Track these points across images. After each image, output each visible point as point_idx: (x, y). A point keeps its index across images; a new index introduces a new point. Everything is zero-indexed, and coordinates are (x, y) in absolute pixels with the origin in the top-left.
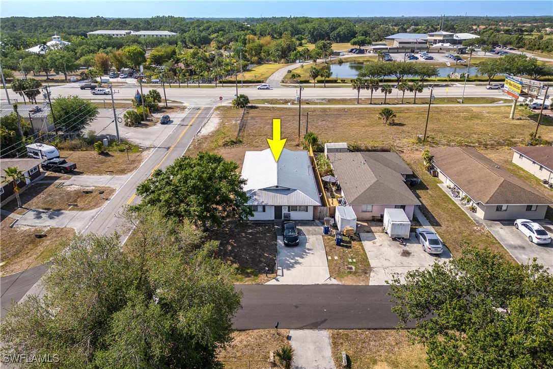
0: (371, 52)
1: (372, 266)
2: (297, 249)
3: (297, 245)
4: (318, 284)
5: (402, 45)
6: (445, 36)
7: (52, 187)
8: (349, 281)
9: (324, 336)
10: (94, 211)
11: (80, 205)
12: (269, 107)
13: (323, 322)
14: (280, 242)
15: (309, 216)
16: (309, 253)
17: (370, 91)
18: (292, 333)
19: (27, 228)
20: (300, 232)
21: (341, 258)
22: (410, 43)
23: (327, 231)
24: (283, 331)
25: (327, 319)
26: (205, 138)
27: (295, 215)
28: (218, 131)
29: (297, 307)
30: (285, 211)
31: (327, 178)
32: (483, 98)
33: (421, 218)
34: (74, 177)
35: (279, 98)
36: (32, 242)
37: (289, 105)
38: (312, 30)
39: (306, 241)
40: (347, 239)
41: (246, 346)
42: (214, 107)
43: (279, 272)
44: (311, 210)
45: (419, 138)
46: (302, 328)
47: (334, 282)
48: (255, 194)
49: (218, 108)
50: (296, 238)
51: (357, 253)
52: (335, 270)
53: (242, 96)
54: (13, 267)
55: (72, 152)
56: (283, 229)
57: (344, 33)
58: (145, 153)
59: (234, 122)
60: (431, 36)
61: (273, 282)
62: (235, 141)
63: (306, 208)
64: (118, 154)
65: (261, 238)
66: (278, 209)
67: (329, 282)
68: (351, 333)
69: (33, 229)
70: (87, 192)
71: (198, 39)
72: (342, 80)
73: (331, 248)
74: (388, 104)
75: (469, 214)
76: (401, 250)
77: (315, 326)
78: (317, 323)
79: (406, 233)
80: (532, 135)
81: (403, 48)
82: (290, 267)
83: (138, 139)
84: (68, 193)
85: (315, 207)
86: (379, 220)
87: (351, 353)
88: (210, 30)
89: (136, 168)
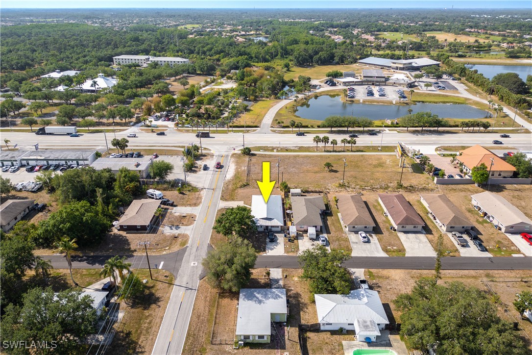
2: (274, 243)
3: (274, 241)
4: (279, 255)
6: (404, 64)
7: (168, 214)
8: (291, 254)
9: (280, 270)
10: (192, 226)
11: (185, 223)
12: (262, 155)
13: (280, 266)
14: (268, 240)
15: (279, 229)
16: (278, 244)
18: (270, 269)
19: (169, 234)
20: (275, 236)
21: (289, 246)
22: (372, 77)
23: (285, 236)
24: (268, 269)
26: (229, 181)
27: (273, 229)
28: (235, 175)
29: (272, 262)
30: (269, 228)
31: (288, 211)
33: (324, 230)
34: (175, 208)
35: (269, 146)
36: (174, 239)
37: (275, 153)
38: (297, 56)
39: (277, 239)
40: (293, 239)
42: (230, 155)
43: (267, 251)
44: (280, 228)
45: (340, 184)
46: (274, 268)
47: (285, 254)
48: (258, 220)
49: (233, 155)
50: (274, 239)
51: (295, 245)
52: (286, 251)
53: (247, 148)
54: (173, 249)
55: (165, 192)
56: (269, 235)
57: (324, 57)
58: (202, 192)
59: (243, 168)
60: (394, 63)
61: (265, 255)
62: (245, 184)
63: (278, 227)
64: (188, 193)
65: (261, 239)
66: (267, 227)
67: (284, 255)
68: (288, 269)
69: (172, 234)
70: (184, 217)
71: (205, 68)
73: (286, 242)
75: (344, 228)
76: (312, 244)
78: (278, 266)
79: (315, 237)
80: (398, 183)
82: (272, 249)
83: (194, 182)
84: (176, 217)
85: (281, 226)
86: (306, 231)
87: (287, 274)
88: (213, 51)
89: (200, 202)
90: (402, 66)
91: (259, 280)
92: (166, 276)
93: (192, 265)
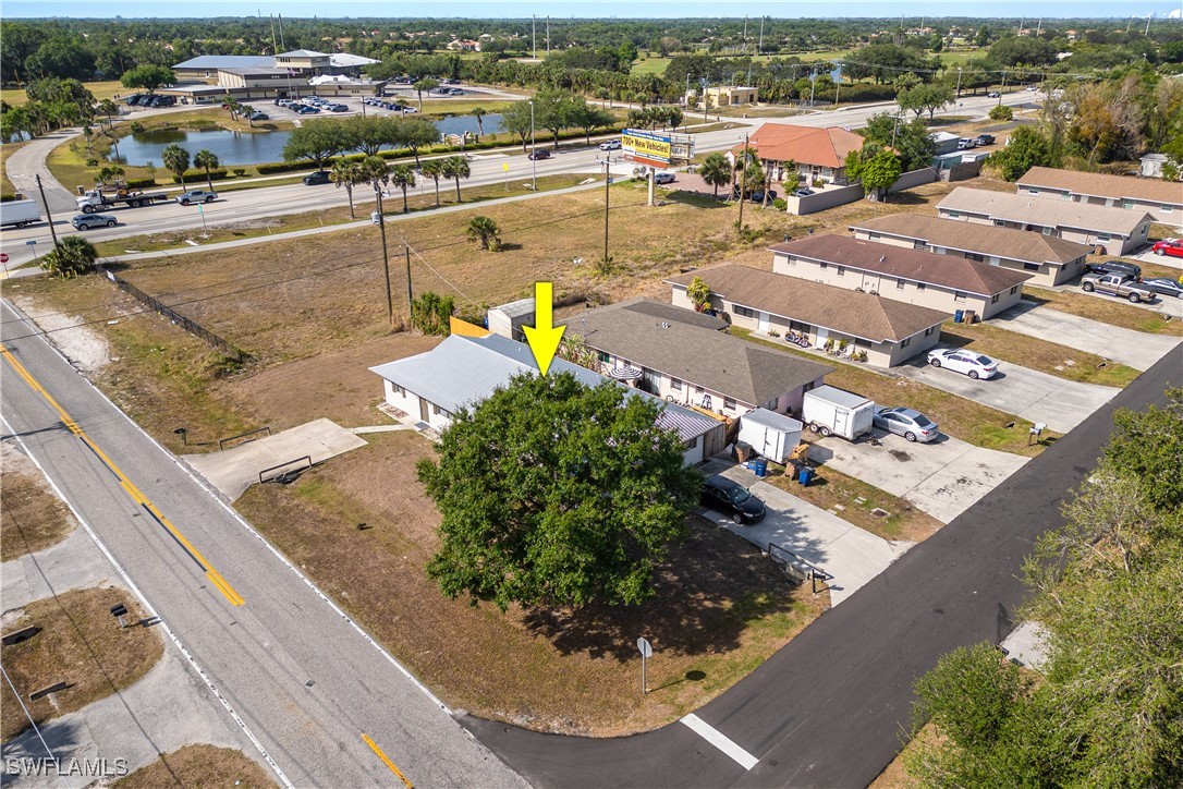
0: (189, 100)
1: (897, 495)
5: (252, 83)
6: (313, 60)
8: (916, 533)
13: (1003, 610)
17: (343, 188)
21: (844, 504)
22: (268, 77)
25: (1001, 605)
32: (558, 177)
47: (902, 544)
51: (848, 486)
52: (872, 527)
60: (282, 60)
62: (232, 357)
63: (694, 441)
67: (901, 550)
72: (235, 172)
73: (807, 494)
74: (414, 210)
76: (887, 454)
78: (999, 617)
81: (257, 89)
90: (308, 65)
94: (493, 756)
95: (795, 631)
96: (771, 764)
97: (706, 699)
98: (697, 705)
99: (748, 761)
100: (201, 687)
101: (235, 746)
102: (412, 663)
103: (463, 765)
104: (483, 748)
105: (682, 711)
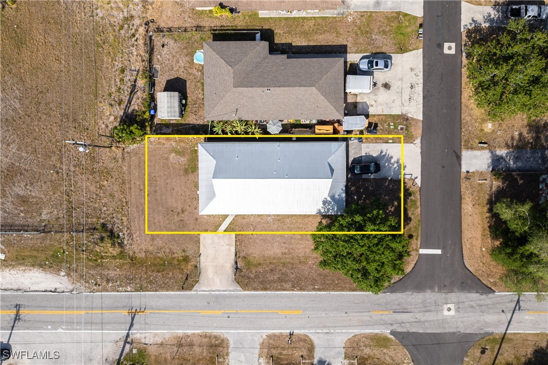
1: (400, 114)
2: (382, 162)
4: (421, 152)
9: (466, 155)
13: (456, 153)
16: (386, 153)
18: (464, 170)
21: (389, 133)
24: (463, 176)
25: (454, 151)
29: (443, 167)
41: (472, 195)
46: (460, 165)
52: (409, 139)
67: (418, 144)
68: (463, 139)
73: (378, 138)
77: (459, 158)
78: (456, 157)
91: (494, 189)
92: (483, 352)
93: (452, 313)
94: (397, 294)
95: (418, 203)
96: (443, 249)
97: (419, 243)
98: (419, 246)
99: (439, 252)
100: (328, 333)
101: (353, 335)
102: (357, 289)
103: (395, 300)
104: (394, 294)
105: (417, 251)
